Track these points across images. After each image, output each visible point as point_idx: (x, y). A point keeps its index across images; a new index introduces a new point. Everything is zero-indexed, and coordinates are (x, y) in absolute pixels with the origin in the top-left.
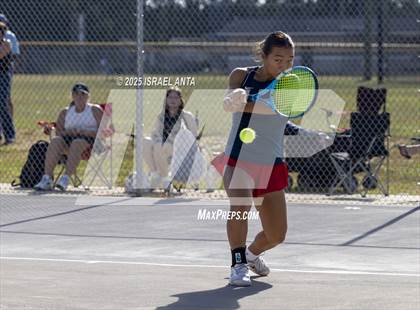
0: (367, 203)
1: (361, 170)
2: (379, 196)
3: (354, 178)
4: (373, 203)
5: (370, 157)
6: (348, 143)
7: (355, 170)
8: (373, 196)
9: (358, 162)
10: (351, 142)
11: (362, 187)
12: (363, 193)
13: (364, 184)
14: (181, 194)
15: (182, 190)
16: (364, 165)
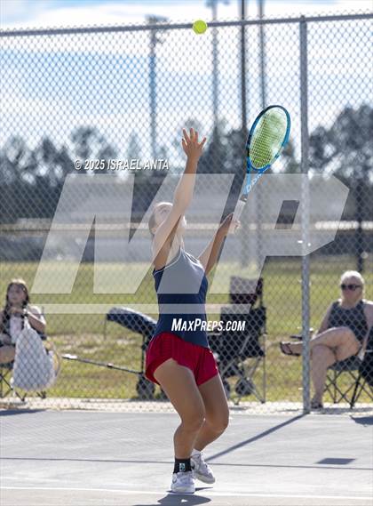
0: (240, 412)
1: (233, 374)
2: (254, 404)
3: (225, 383)
4: (247, 412)
5: (244, 359)
6: (218, 343)
7: (226, 374)
8: (247, 404)
9: (230, 365)
10: (221, 342)
11: (234, 393)
12: (236, 400)
13: (237, 389)
14: (25, 404)
15: (26, 399)
16: (237, 368)
